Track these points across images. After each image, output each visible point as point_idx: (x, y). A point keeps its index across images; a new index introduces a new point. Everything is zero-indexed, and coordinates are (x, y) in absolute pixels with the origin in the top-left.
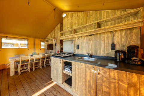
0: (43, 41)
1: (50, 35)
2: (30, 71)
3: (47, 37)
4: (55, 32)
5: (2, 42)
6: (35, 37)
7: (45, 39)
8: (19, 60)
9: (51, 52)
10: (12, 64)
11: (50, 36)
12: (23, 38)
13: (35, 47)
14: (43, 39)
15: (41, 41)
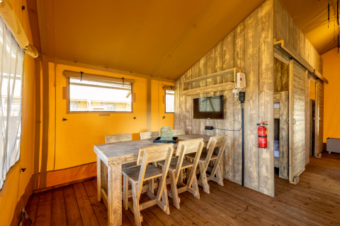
0: (172, 88)
1: (202, 62)
2: (168, 213)
3: (189, 73)
4: (234, 44)
5: (71, 98)
6: (151, 75)
7: (176, 79)
8: (141, 161)
9: (212, 128)
10: (116, 179)
11: (205, 64)
12: (121, 76)
13: (149, 110)
14: (173, 80)
15: (165, 88)
